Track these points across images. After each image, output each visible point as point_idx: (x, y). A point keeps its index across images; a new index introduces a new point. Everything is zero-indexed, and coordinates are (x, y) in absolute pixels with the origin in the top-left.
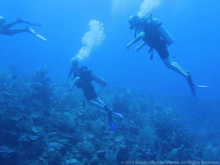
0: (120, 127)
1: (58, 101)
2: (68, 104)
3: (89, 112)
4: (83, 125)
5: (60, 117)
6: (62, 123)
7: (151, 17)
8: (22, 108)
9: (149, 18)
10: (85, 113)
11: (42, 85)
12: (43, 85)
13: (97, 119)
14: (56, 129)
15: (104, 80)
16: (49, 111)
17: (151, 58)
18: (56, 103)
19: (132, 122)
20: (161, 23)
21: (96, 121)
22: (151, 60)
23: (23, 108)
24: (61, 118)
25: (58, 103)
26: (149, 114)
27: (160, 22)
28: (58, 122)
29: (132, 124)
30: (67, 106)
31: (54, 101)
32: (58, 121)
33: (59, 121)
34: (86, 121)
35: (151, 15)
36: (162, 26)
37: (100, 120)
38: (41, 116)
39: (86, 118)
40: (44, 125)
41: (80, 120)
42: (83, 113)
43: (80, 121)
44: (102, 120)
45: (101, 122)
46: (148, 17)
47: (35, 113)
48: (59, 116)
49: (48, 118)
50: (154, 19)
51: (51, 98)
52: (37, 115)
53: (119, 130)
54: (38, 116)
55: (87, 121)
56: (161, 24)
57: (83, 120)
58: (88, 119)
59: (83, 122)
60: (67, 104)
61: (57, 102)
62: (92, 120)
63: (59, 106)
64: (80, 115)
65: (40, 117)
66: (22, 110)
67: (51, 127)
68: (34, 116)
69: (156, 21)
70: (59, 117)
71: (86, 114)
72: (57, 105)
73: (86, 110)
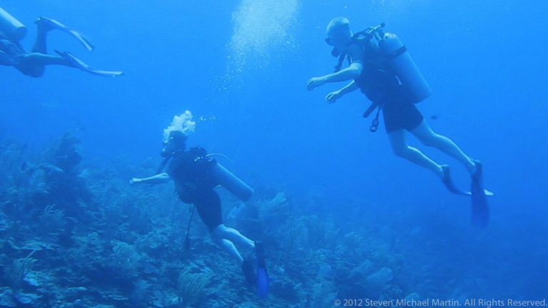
2: (125, 220)
3: (175, 241)
4: (157, 271)
5: (101, 250)
6: (103, 265)
7: (381, 30)
10: (163, 243)
11: (58, 169)
12: (61, 170)
13: (193, 259)
15: (245, 184)
16: (72, 234)
17: (374, 129)
18: (95, 217)
19: (282, 270)
20: (404, 47)
21: (188, 264)
22: (374, 131)
24: (101, 254)
26: (324, 253)
28: (92, 262)
29: (279, 274)
30: (120, 224)
31: (89, 212)
32: (94, 259)
33: (97, 259)
34: (165, 264)
35: (382, 25)
36: (407, 54)
37: (201, 262)
38: (52, 246)
39: (165, 256)
40: (58, 269)
41: (151, 260)
42: (160, 244)
43: (150, 263)
44: (205, 262)
45: (202, 267)
46: (375, 29)
48: (97, 249)
49: (69, 250)
50: (390, 36)
51: (83, 205)
52: (40, 243)
54: (44, 245)
55: (169, 264)
56: (403, 50)
57: (159, 260)
58: (170, 259)
59: (158, 265)
60: (121, 221)
61: (96, 212)
62: (180, 263)
63: (101, 224)
65: (48, 248)
67: (74, 274)
68: (34, 245)
69: (393, 42)
70: (97, 251)
71: (167, 245)
72: (96, 221)
73: (168, 235)
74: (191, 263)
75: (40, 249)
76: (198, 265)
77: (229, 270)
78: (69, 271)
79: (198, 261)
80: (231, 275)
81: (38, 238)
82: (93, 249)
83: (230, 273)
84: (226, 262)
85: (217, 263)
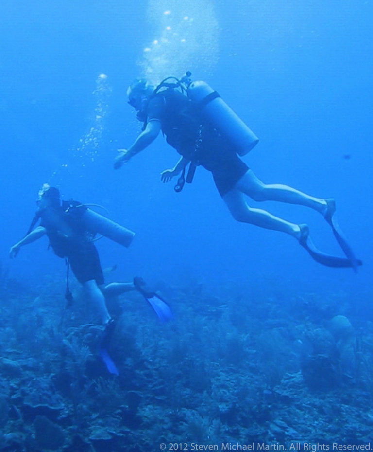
1: (148, 369)
7: (187, 80)
8: (62, 409)
9: (182, 81)
17: (179, 187)
20: (215, 92)
22: (178, 191)
23: (64, 408)
25: (149, 375)
27: (212, 91)
35: (187, 74)
46: (180, 79)
47: (100, 421)
50: (197, 84)
56: (215, 95)
66: (64, 416)
69: (200, 90)
72: (149, 382)
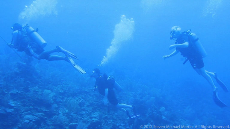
0: (99, 104)
11: (24, 63)
14: (34, 104)
41: (60, 97)
42: (64, 91)
53: (97, 107)
54: (17, 91)
59: (63, 99)
64: (60, 93)
70: (39, 94)
71: (67, 91)
74: (76, 98)
75: (16, 93)
76: (78, 98)
77: (91, 100)
78: (27, 101)
79: (79, 97)
80: (92, 102)
81: (16, 89)
82: (37, 93)
83: (92, 101)
84: (91, 97)
85: (87, 98)
